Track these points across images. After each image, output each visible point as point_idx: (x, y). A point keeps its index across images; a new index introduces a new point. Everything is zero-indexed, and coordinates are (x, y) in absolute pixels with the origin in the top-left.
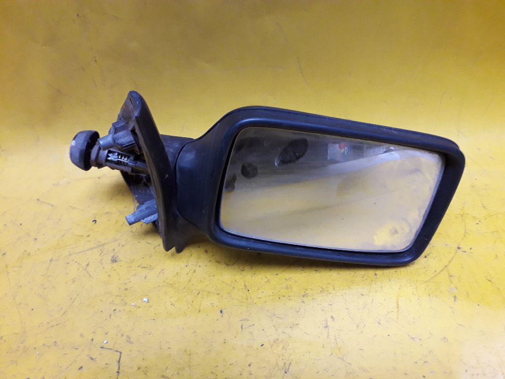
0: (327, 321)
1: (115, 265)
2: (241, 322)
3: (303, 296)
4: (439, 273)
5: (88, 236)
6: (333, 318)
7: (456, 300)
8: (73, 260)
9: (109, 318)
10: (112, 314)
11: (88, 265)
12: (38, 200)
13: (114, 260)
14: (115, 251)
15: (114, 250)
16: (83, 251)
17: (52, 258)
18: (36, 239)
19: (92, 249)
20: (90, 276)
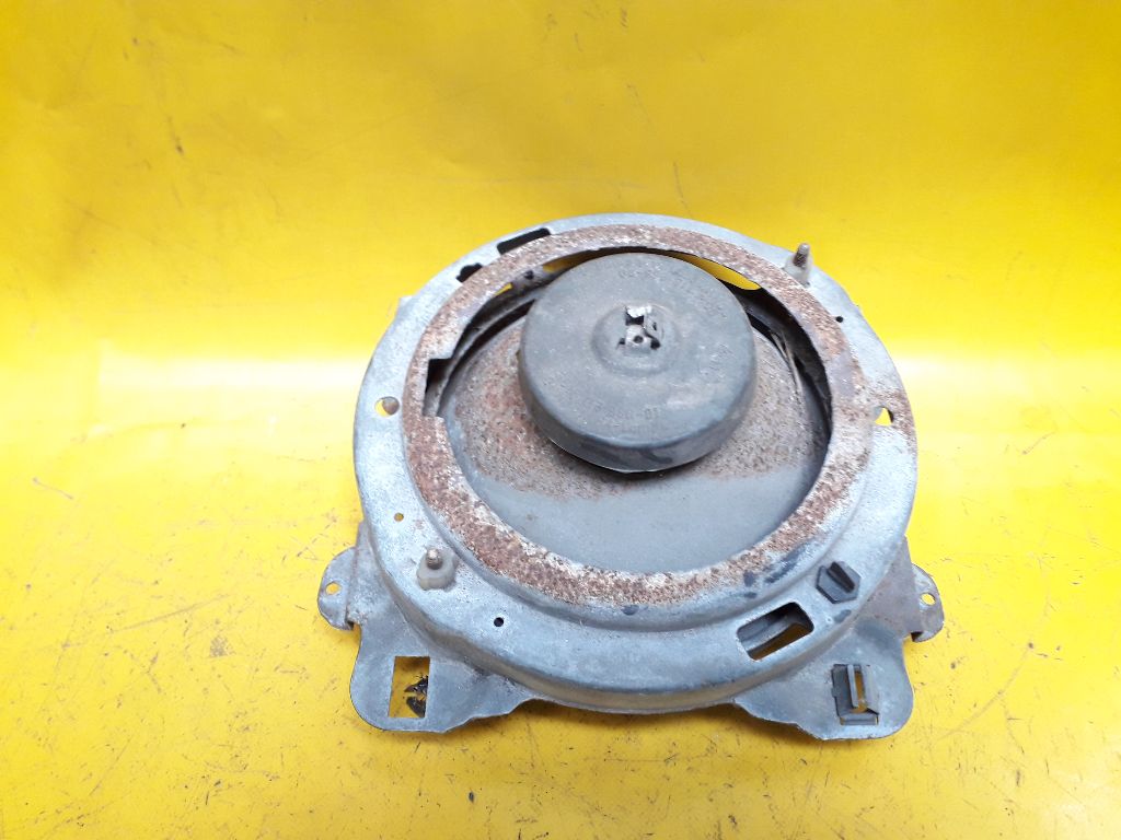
0: (719, 829)
1: (220, 662)
2: (519, 825)
3: (666, 761)
4: (985, 709)
5: (157, 582)
6: (733, 820)
7: (1021, 781)
8: (119, 647)
9: (204, 802)
10: (212, 793)
11: (154, 661)
12: (35, 480)
13: (218, 650)
14: (220, 626)
15: (217, 622)
16: (143, 623)
17: (68, 640)
18: (29, 586)
19: (164, 618)
20: (159, 690)
